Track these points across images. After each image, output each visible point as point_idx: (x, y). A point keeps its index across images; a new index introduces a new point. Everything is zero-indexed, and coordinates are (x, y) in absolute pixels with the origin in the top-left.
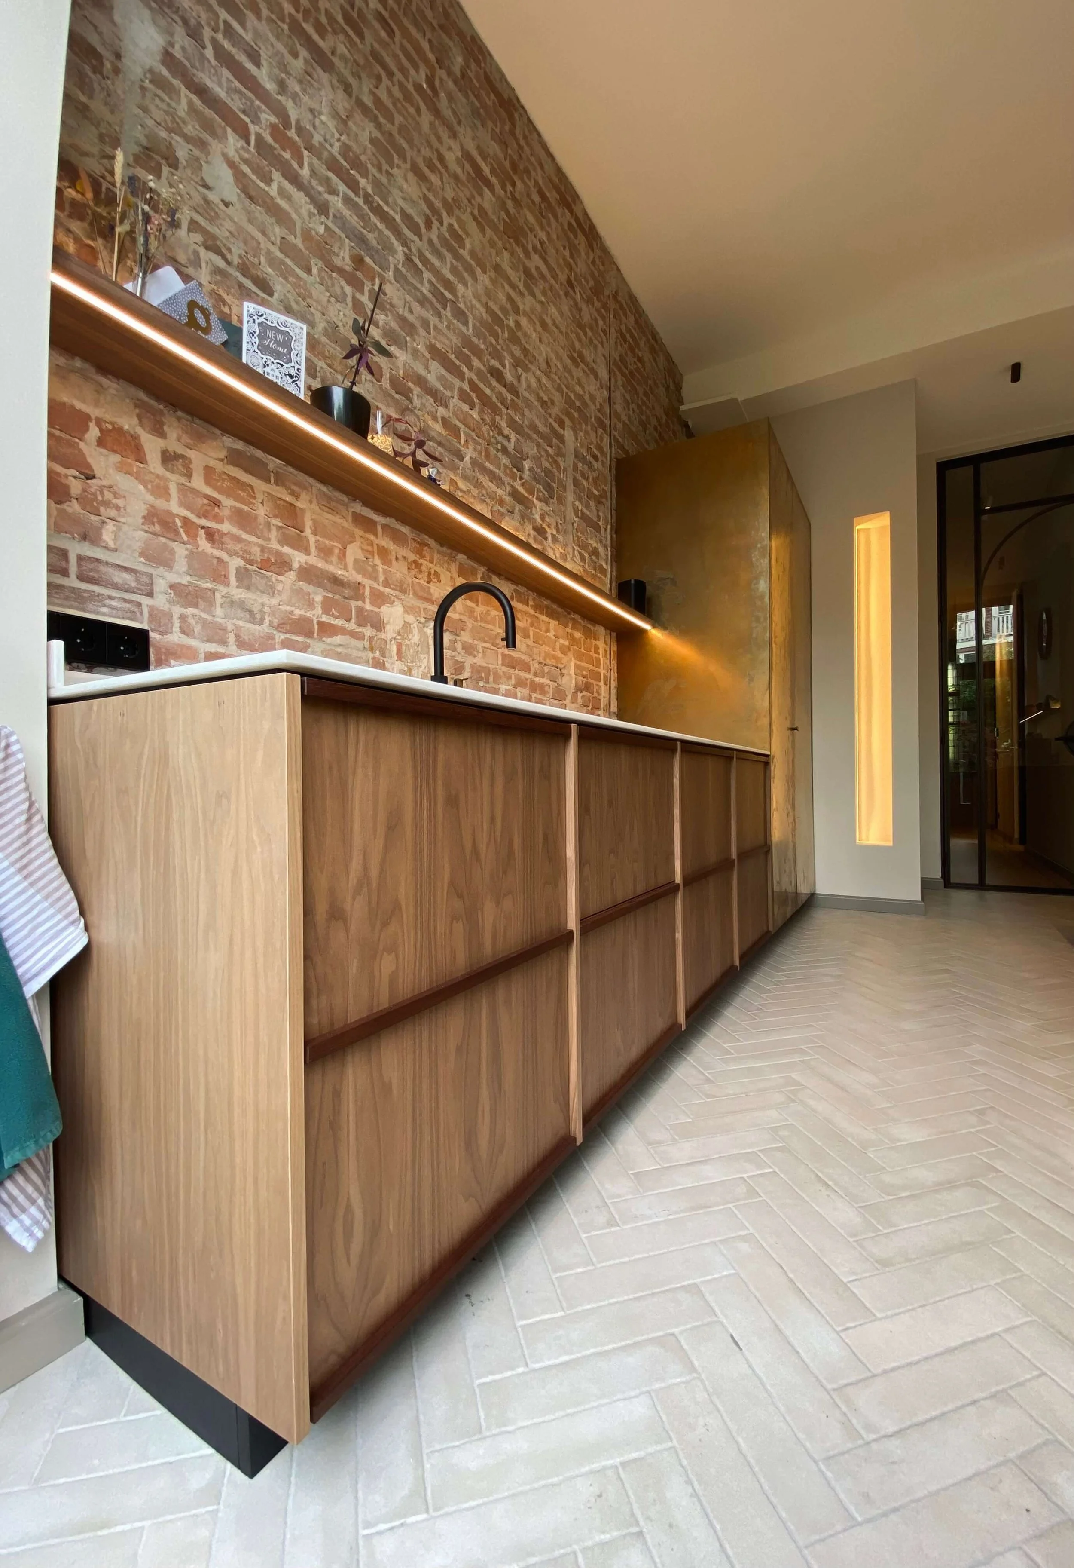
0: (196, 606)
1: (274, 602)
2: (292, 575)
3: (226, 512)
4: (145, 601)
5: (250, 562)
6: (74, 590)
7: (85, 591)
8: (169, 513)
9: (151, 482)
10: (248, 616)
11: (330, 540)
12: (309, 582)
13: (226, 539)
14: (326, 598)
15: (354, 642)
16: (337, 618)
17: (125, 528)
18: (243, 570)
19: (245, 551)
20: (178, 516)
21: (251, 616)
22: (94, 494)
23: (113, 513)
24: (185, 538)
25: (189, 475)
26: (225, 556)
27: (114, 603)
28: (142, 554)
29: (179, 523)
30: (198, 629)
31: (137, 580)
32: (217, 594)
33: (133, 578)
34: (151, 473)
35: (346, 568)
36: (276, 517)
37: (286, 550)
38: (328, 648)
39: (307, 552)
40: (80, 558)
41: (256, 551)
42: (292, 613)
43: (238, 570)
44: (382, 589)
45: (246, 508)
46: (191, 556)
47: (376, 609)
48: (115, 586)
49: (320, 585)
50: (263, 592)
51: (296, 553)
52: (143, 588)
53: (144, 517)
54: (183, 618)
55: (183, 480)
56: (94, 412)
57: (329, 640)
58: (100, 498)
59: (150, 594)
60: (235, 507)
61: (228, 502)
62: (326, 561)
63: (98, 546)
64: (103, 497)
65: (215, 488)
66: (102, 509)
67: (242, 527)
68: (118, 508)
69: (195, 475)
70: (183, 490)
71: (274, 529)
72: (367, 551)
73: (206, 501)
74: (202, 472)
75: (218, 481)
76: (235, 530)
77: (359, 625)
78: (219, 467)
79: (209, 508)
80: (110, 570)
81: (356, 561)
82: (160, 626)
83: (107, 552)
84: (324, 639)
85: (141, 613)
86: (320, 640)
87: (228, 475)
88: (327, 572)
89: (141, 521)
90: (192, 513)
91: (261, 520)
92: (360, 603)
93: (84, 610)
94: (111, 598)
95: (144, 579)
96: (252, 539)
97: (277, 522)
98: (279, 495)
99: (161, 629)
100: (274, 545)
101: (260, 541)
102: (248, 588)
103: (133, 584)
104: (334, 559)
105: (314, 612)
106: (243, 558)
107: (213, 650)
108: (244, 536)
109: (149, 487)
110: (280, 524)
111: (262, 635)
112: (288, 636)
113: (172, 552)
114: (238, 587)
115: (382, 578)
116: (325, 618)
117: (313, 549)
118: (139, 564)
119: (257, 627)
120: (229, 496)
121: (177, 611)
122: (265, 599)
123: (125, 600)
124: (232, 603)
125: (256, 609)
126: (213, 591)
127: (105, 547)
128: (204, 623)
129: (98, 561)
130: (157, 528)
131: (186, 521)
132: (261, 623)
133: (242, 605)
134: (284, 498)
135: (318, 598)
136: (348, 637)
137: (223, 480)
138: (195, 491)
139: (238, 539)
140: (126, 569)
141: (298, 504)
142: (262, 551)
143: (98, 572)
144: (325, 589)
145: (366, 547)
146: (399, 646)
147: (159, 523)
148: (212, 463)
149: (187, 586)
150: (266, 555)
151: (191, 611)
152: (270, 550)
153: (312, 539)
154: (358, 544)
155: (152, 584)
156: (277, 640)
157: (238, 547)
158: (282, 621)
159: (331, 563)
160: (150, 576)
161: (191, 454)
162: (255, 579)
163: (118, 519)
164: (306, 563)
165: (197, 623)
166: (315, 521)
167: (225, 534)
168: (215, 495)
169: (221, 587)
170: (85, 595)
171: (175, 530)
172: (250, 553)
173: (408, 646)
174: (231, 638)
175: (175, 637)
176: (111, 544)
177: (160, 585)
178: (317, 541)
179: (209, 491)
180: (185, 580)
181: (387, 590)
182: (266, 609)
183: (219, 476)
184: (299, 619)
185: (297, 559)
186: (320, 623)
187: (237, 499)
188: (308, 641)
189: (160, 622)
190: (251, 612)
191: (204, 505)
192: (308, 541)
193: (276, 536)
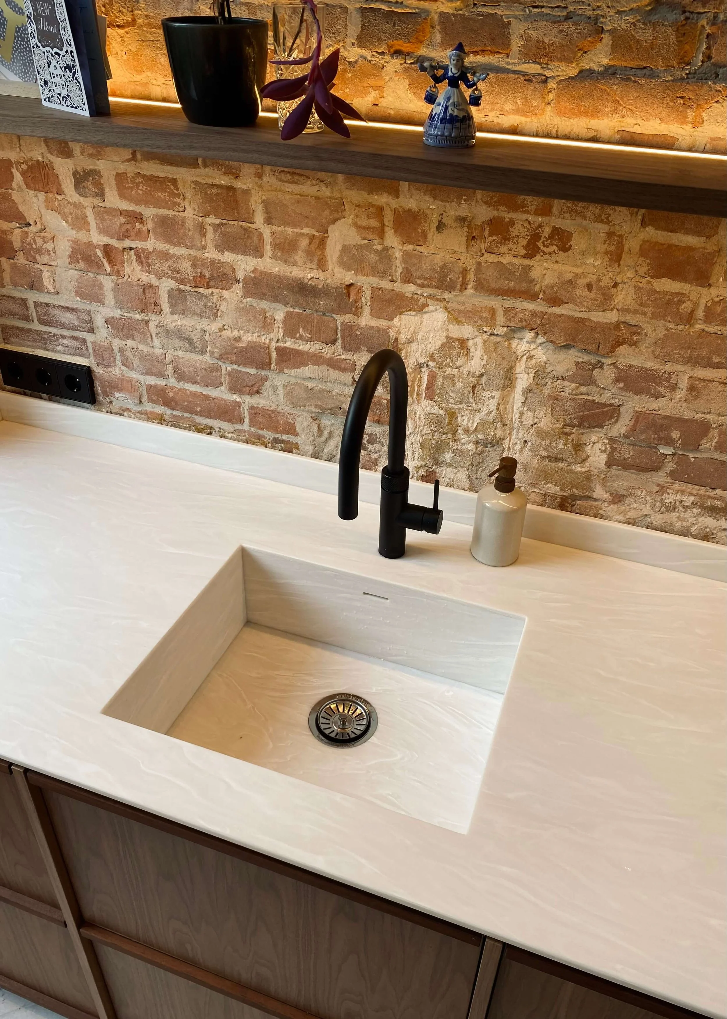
0: (132, 338)
1: (215, 326)
2: (238, 289)
3: (150, 225)
4: (90, 338)
5: (182, 281)
6: (38, 332)
7: (46, 333)
8: (90, 245)
9: (71, 214)
10: (187, 345)
11: (295, 225)
12: (261, 296)
13: (153, 259)
14: (289, 316)
15: (334, 374)
16: (310, 340)
17: (59, 271)
18: (175, 292)
19: (174, 270)
20: (98, 246)
21: (190, 344)
22: (30, 244)
23: (45, 259)
24: (108, 269)
25: (101, 194)
26: (153, 280)
27: (65, 342)
28: (77, 293)
29: (100, 253)
30: (136, 362)
31: (79, 319)
32: (150, 324)
33: (75, 317)
34: (69, 203)
35: (322, 265)
36: (207, 214)
37: (228, 257)
38: (294, 381)
39: (258, 252)
40: (37, 304)
41: (186, 266)
42: (238, 339)
43: (170, 293)
44: (398, 287)
45: (170, 213)
46: (117, 287)
47: (382, 323)
48: (63, 326)
49: (276, 299)
50: (201, 317)
51: (241, 257)
52: (84, 325)
53: (70, 256)
54: (121, 350)
55: (97, 201)
56: (13, 156)
57: (294, 372)
58: (34, 246)
59: (92, 331)
60: (157, 215)
61: (149, 212)
62: (286, 262)
63: (42, 292)
64: (36, 244)
65: (130, 199)
66: (38, 257)
67: (169, 241)
68: (48, 252)
69: (107, 191)
70: (101, 212)
71: (210, 230)
72: (368, 228)
73: (123, 220)
74: (113, 183)
75: (132, 188)
76: (162, 246)
77: (346, 349)
78: (130, 169)
79: (128, 227)
80: (56, 312)
81: (345, 249)
82: (104, 360)
83: (50, 295)
84: (286, 371)
85: (87, 350)
86: (281, 371)
87: (144, 176)
88: (286, 278)
89: (68, 260)
90: (112, 238)
91: (189, 224)
92: (348, 318)
93: (46, 349)
94: (63, 337)
95: (84, 316)
96: (181, 251)
97: (211, 220)
98: (210, 181)
99: (105, 363)
100: (212, 254)
101: (193, 252)
102: (183, 313)
103: (76, 323)
104: (299, 257)
105: (272, 335)
106: (173, 278)
107: (153, 383)
108: (172, 250)
109: (70, 219)
110: (218, 221)
111: (204, 367)
112: (235, 367)
113: (101, 286)
114: (172, 313)
115: (398, 268)
116: (289, 344)
117: (268, 249)
118: (76, 302)
119: (200, 357)
120: (147, 203)
121: (117, 343)
122: (203, 324)
123: (73, 338)
124: (168, 332)
125: (195, 337)
126: (147, 322)
127: (48, 293)
128: (142, 357)
129: (47, 305)
130: (82, 264)
131: (107, 250)
132: (203, 353)
133: (179, 334)
134: (216, 182)
135: (280, 316)
136: (324, 368)
137: (138, 184)
138: (111, 211)
139: (166, 256)
140: (68, 309)
141: (239, 185)
142: (194, 266)
143: (49, 315)
144: (286, 304)
145: (364, 222)
146: (433, 377)
147: (82, 259)
148: (122, 168)
149: (120, 319)
150: (199, 270)
151: (130, 343)
152: (204, 263)
153: (266, 231)
154: (350, 220)
155: (91, 320)
156: (223, 372)
157: (165, 266)
158: (223, 351)
159: (295, 264)
160: (89, 313)
161: (101, 165)
162: (190, 301)
163: (51, 264)
164: (254, 271)
165: (134, 356)
166: (266, 204)
167: (151, 253)
168: (132, 207)
169: (153, 317)
170: (46, 336)
171: (97, 263)
172: (179, 271)
173: (452, 378)
174: (170, 370)
175: (117, 371)
176: (52, 290)
177: (99, 321)
178: (272, 233)
179: (125, 205)
180: (117, 313)
181: (410, 289)
182: (207, 337)
183: (133, 182)
184: (246, 348)
185: (243, 267)
186: (279, 350)
187: (158, 204)
188: (263, 373)
189: (103, 357)
190: (190, 340)
191: (122, 225)
192: (261, 235)
193: (213, 240)
